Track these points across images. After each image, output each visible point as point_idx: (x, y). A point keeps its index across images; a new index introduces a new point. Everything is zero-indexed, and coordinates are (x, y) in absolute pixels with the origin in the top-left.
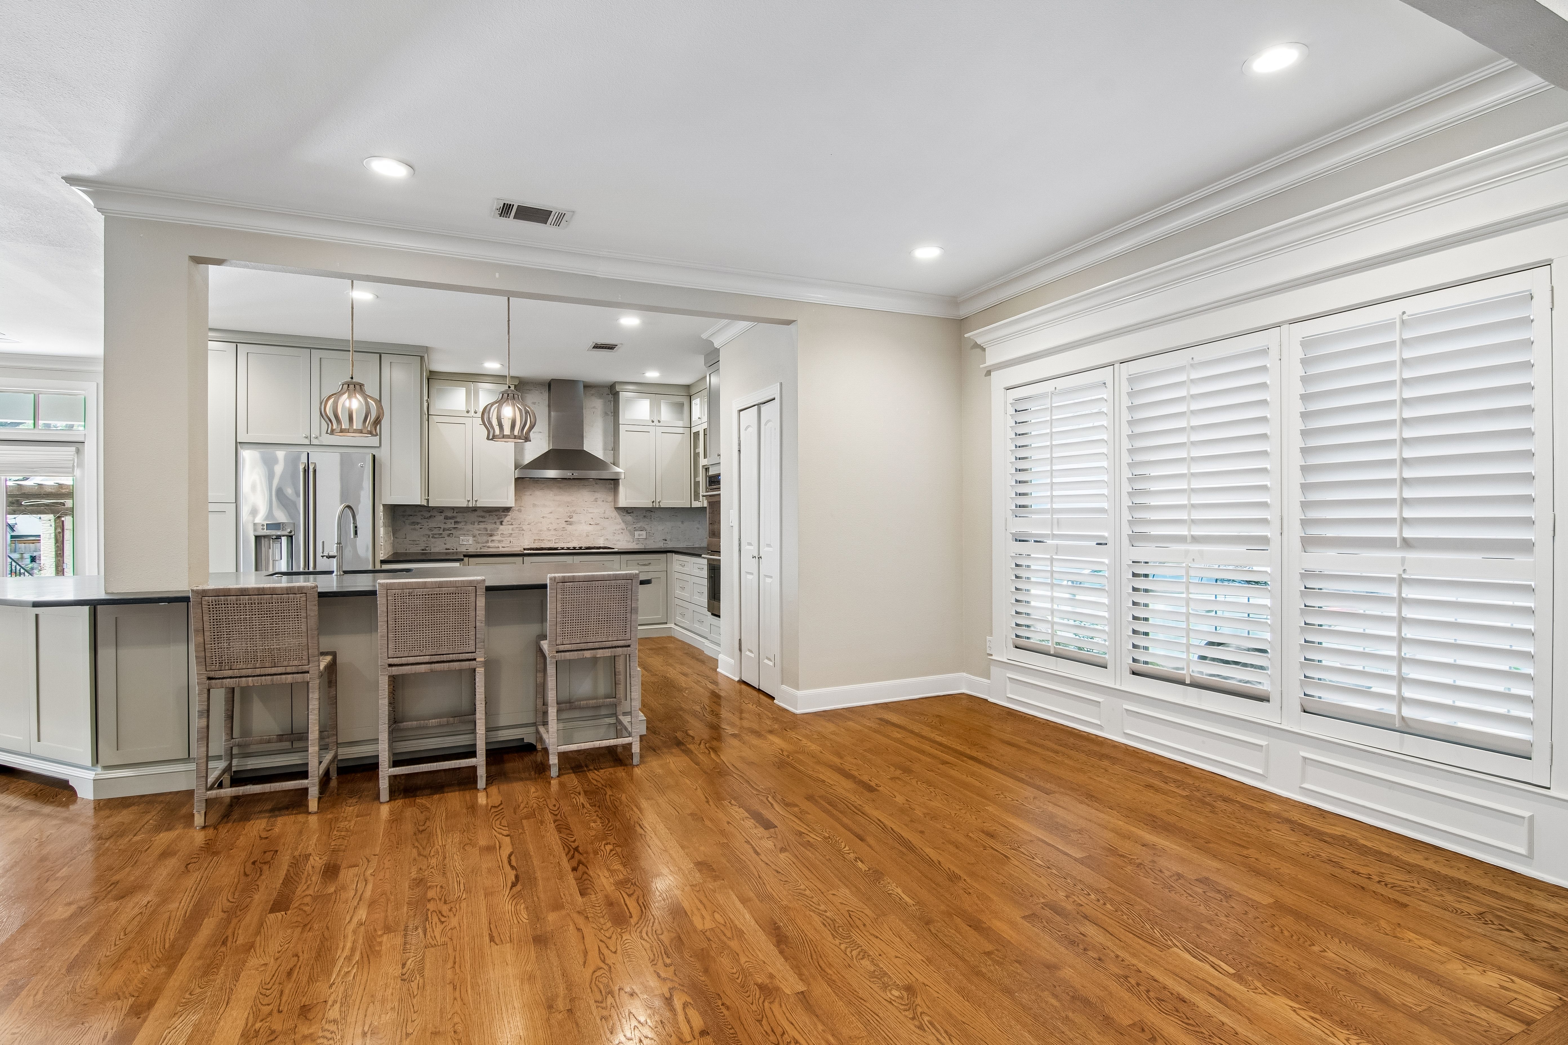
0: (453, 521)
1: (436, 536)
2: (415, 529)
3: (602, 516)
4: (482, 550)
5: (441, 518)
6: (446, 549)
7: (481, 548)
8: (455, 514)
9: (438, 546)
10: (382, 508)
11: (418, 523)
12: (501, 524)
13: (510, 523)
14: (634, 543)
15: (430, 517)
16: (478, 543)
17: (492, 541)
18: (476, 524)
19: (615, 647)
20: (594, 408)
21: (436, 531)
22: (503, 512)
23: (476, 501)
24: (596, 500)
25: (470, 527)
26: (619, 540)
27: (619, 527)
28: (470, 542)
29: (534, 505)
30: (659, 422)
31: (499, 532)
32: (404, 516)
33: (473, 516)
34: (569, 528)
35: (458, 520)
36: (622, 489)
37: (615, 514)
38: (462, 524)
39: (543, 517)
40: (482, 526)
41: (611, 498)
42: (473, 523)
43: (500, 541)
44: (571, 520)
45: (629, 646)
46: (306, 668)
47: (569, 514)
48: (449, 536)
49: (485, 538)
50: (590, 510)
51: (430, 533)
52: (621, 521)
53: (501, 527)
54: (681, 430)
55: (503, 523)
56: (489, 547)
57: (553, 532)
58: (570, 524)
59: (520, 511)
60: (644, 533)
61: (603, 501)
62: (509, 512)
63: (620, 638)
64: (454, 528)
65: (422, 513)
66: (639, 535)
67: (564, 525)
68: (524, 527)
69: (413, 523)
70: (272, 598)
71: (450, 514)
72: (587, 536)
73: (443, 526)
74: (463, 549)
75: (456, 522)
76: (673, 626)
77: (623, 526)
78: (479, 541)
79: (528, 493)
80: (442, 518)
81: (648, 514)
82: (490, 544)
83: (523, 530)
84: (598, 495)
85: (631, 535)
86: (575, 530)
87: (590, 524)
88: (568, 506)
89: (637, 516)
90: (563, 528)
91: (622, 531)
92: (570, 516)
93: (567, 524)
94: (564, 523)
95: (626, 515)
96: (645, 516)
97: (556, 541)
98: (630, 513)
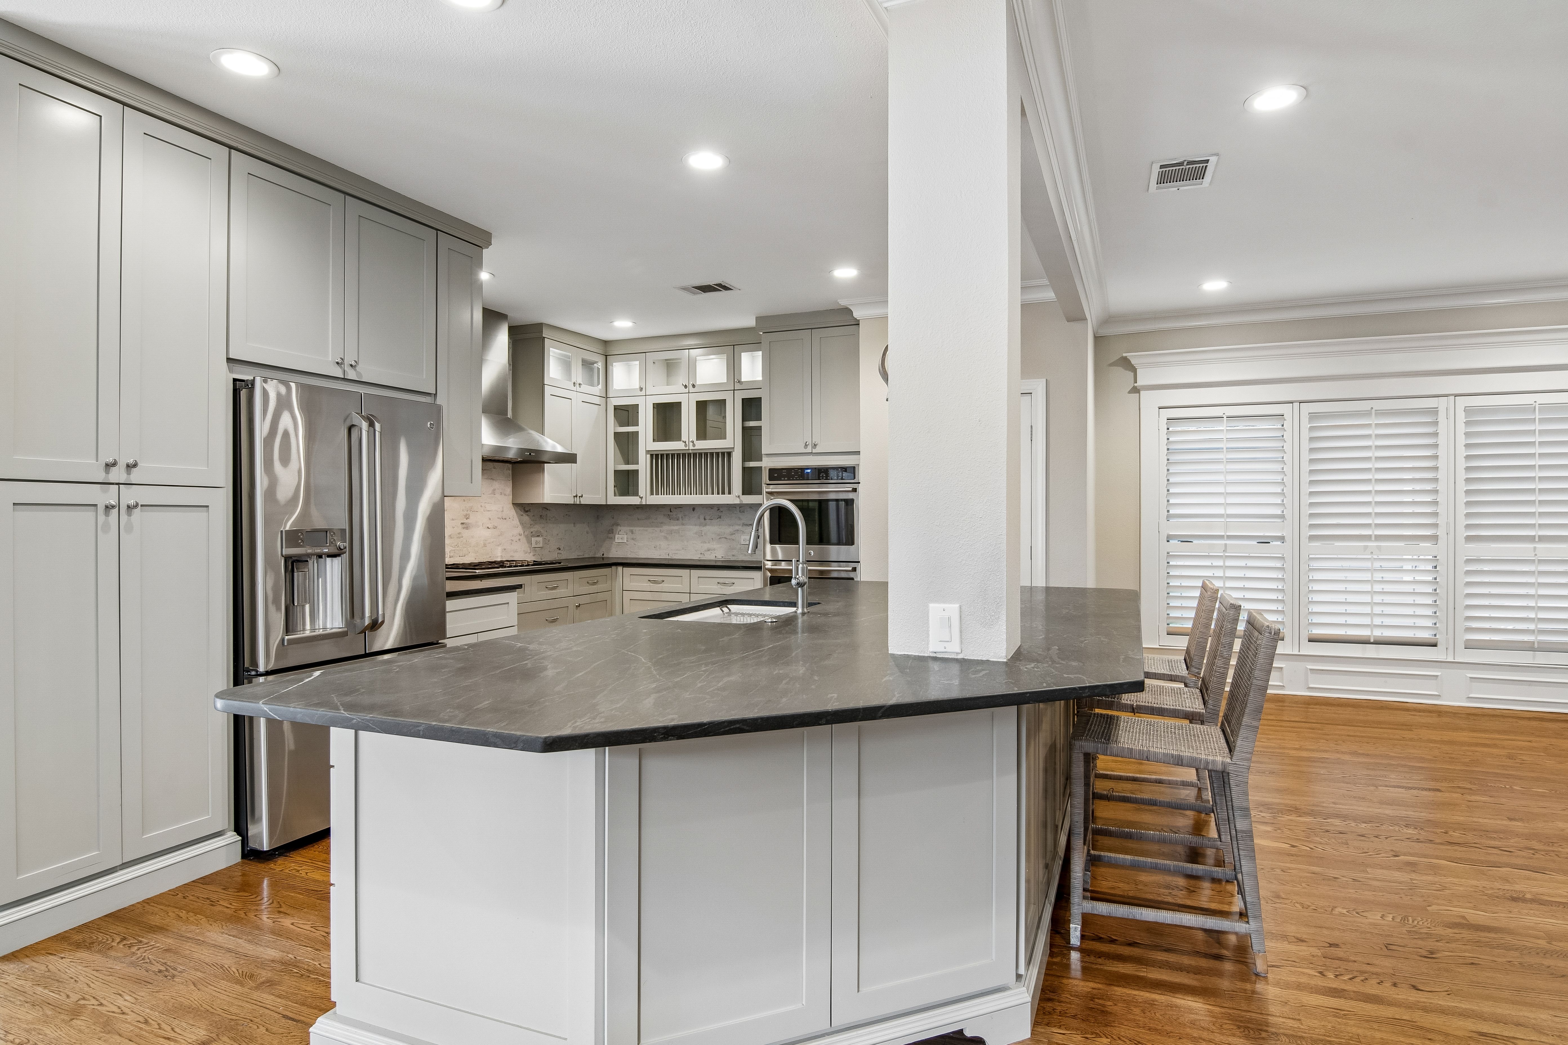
3: (500, 516)
14: (531, 554)
24: (494, 492)
26: (516, 551)
27: (517, 531)
30: (580, 386)
34: (466, 533)
37: (511, 512)
41: (509, 490)
47: (465, 513)
50: (488, 507)
52: (519, 523)
54: (597, 400)
58: (467, 528)
60: (540, 539)
61: (501, 494)
66: (536, 543)
67: (460, 529)
72: (485, 545)
77: (520, 530)
81: (544, 513)
84: (496, 485)
85: (528, 542)
86: (472, 537)
87: (488, 528)
88: (464, 501)
89: (534, 516)
90: (459, 533)
91: (520, 537)
92: (466, 515)
93: (464, 528)
94: (461, 526)
95: (524, 514)
96: (541, 516)
97: (452, 555)
98: (527, 512)
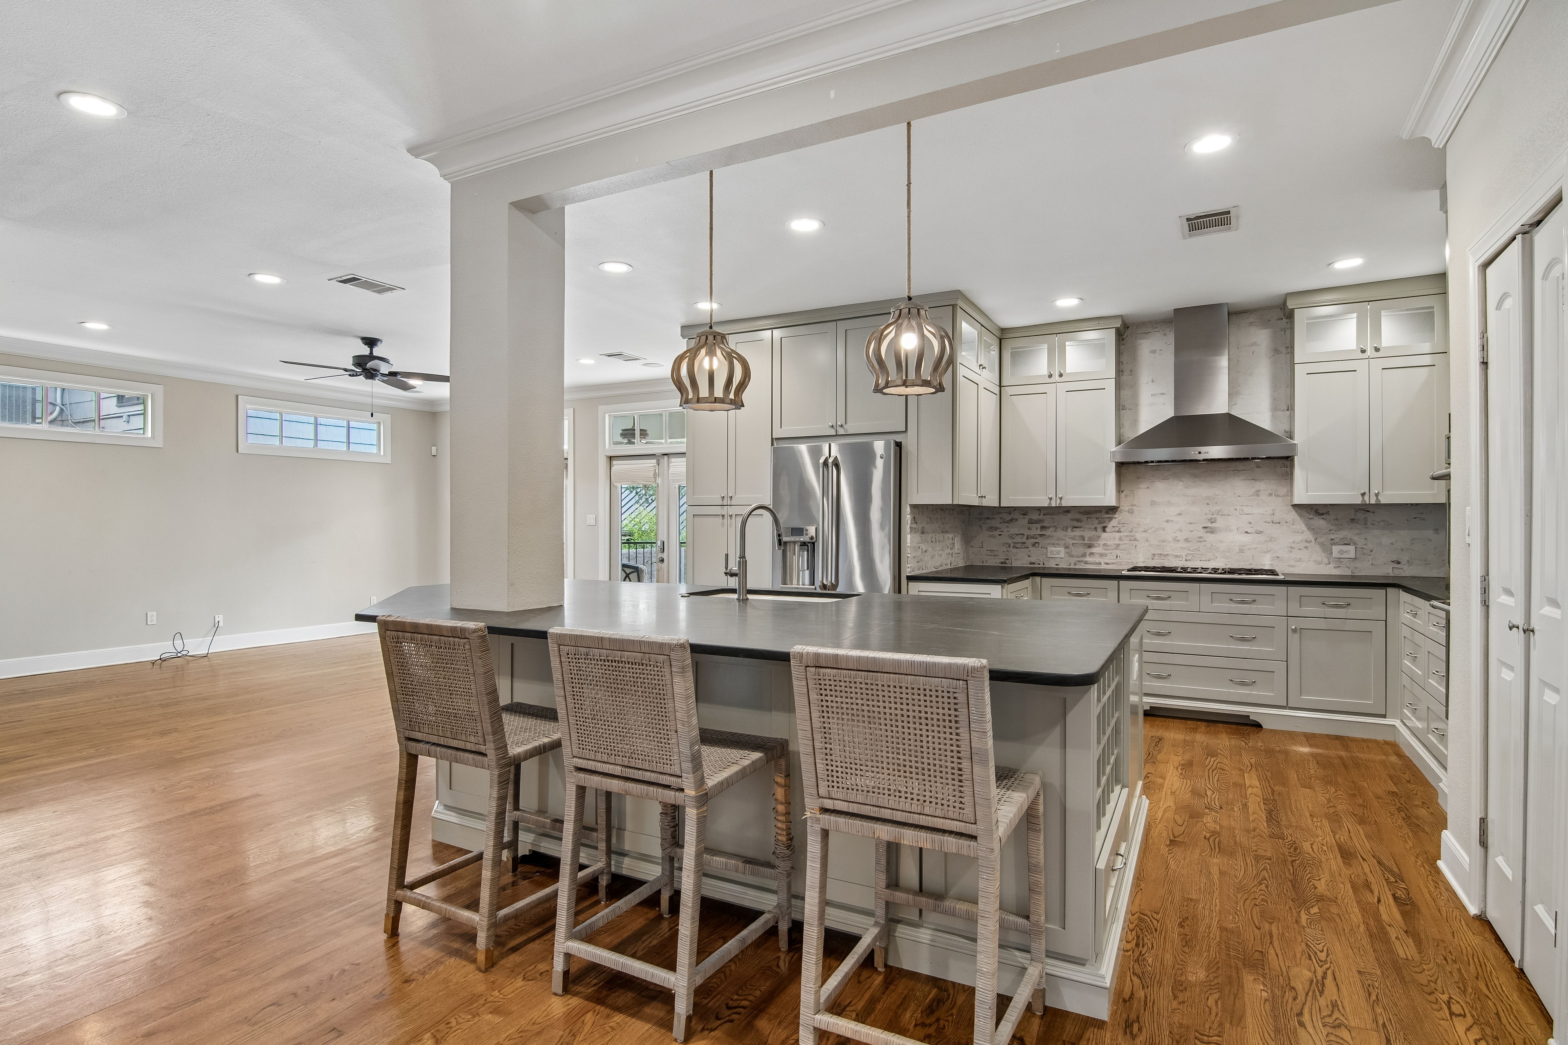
0: (1039, 526)
1: (1019, 546)
2: (993, 536)
3: (1269, 519)
4: (1077, 567)
5: (1023, 521)
6: (1031, 563)
7: (1075, 564)
8: (1042, 517)
9: (1021, 559)
10: (908, 509)
11: (996, 529)
12: (1104, 531)
13: (1117, 529)
14: (1332, 565)
15: (1012, 520)
16: (1072, 556)
17: (1092, 554)
18: (1069, 530)
19: (944, 832)
20: (1254, 344)
21: (1018, 539)
22: (1107, 513)
23: (1061, 499)
24: (1257, 493)
25: (1060, 534)
26: (1300, 560)
27: (1299, 538)
28: (1062, 555)
29: (1153, 503)
30: (1377, 350)
31: (1101, 542)
32: (980, 519)
33: (1066, 519)
34: (1210, 538)
35: (1046, 524)
36: (1298, 472)
37: (1293, 515)
38: (1051, 529)
39: (1167, 521)
40: (1077, 533)
41: (1281, 490)
42: (1065, 529)
43: (1101, 555)
44: (1214, 525)
45: (973, 838)
46: (482, 748)
47: (1209, 517)
48: (1034, 545)
49: (1081, 550)
50: (1246, 510)
51: (1010, 541)
52: (1304, 528)
53: (1104, 535)
54: (1428, 361)
55: (1107, 529)
56: (1086, 563)
57: (1183, 544)
58: (1212, 532)
59: (1131, 512)
60: (1351, 548)
61: (1270, 495)
62: (1115, 513)
63: (951, 815)
64: (1041, 535)
65: (1001, 515)
66: (1341, 552)
67: (1202, 533)
68: (1138, 536)
69: (992, 529)
70: (440, 640)
71: (1035, 516)
72: (1241, 551)
73: (1027, 532)
74: (1051, 564)
75: (1043, 528)
76: (1397, 723)
77: (1308, 535)
78: (1074, 553)
79: (1143, 486)
80: (1026, 521)
81: (1360, 515)
82: (1088, 559)
83: (1135, 540)
84: (1261, 486)
85: (1324, 551)
86: (1221, 542)
87: (1247, 532)
88: (1208, 504)
89: (1337, 519)
90: (1200, 537)
91: (1307, 545)
92: (1211, 519)
93: (1207, 532)
94: (1202, 530)
95: (1315, 518)
96: (1352, 520)
97: (1188, 558)
98: (1322, 514)
